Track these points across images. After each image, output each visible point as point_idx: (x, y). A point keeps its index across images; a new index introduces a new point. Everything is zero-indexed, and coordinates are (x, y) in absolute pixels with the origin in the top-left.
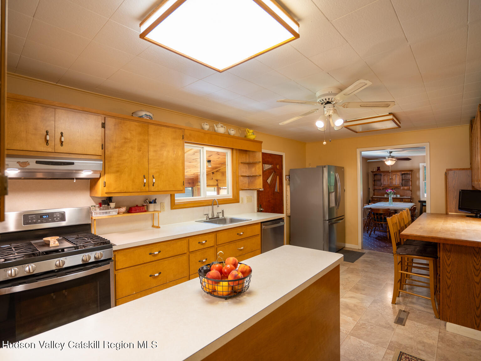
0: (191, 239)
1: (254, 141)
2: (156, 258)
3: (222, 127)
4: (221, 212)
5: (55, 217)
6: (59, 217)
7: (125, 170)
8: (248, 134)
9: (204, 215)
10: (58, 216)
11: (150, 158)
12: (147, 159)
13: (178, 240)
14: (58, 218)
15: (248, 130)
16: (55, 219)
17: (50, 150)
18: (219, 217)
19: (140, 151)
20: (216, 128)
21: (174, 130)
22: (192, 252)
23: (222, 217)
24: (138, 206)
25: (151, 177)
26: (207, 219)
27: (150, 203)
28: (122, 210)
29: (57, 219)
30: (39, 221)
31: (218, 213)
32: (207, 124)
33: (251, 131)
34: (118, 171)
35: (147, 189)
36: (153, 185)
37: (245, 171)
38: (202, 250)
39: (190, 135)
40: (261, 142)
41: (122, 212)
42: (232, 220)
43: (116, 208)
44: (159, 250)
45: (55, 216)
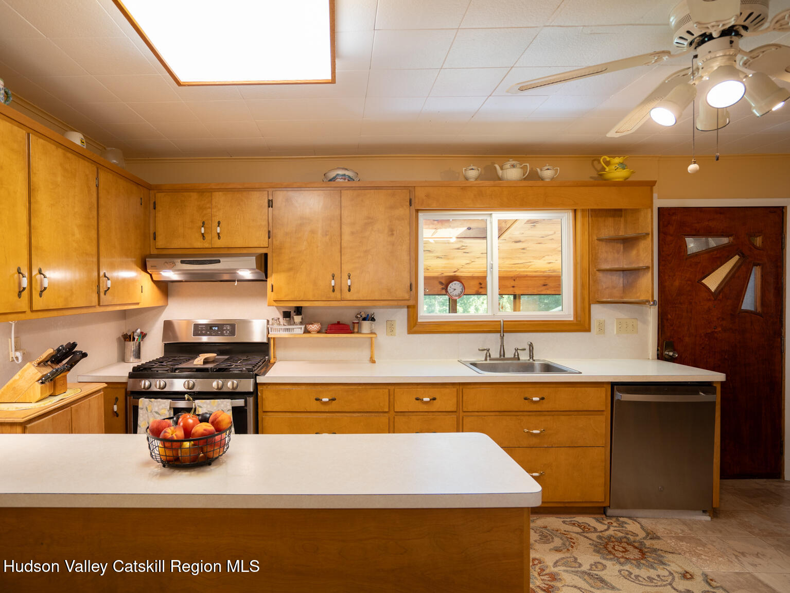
0: (398, 390)
1: (625, 184)
2: (323, 408)
3: (513, 166)
4: (527, 347)
5: (225, 330)
6: (228, 330)
7: (302, 267)
8: (607, 169)
9: (479, 350)
10: (228, 328)
11: (344, 244)
12: (339, 247)
13: (372, 387)
14: (228, 332)
15: (608, 159)
16: (225, 332)
17: (207, 245)
18: (519, 359)
19: (326, 235)
20: (500, 172)
21: (390, 191)
22: (402, 414)
23: (529, 358)
24: (341, 323)
25: (345, 276)
26: (486, 360)
27: (364, 319)
28: (313, 328)
29: (226, 333)
30: (208, 333)
31: (517, 350)
32: (473, 167)
33: (617, 160)
34: (290, 270)
35: (339, 296)
36: (349, 290)
37: (612, 258)
38: (426, 413)
39: (428, 196)
40: (652, 184)
41: (314, 331)
42: (548, 368)
43: (301, 323)
44: (334, 397)
45: (225, 328)
